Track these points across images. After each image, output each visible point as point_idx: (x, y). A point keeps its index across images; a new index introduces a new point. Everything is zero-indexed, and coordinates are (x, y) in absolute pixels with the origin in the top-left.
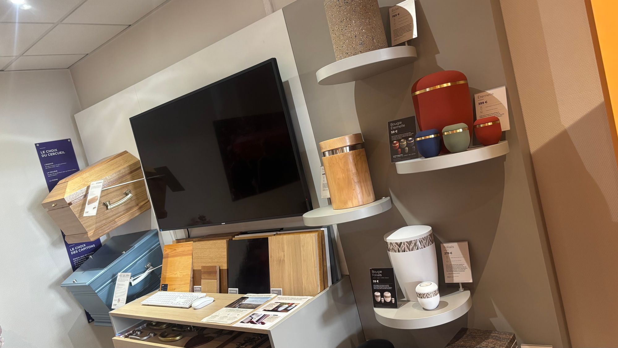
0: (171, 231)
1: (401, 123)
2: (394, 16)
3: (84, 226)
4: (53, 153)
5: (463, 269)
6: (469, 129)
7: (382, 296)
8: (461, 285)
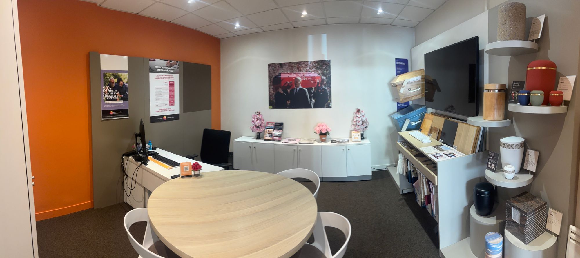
0: (431, 109)
1: (518, 83)
2: (534, 24)
3: (400, 96)
4: (401, 63)
5: (533, 165)
6: (545, 95)
7: (491, 165)
8: (530, 172)
